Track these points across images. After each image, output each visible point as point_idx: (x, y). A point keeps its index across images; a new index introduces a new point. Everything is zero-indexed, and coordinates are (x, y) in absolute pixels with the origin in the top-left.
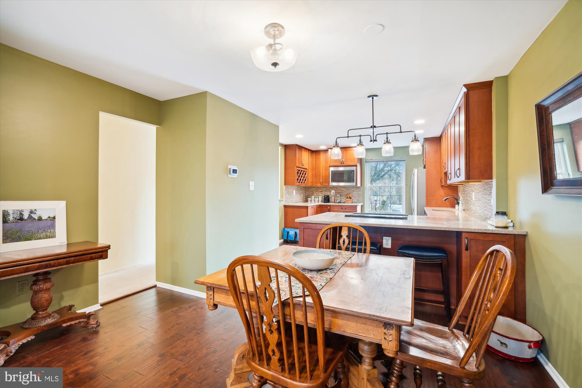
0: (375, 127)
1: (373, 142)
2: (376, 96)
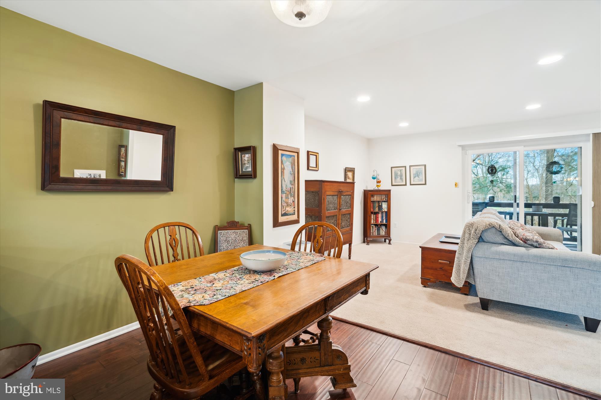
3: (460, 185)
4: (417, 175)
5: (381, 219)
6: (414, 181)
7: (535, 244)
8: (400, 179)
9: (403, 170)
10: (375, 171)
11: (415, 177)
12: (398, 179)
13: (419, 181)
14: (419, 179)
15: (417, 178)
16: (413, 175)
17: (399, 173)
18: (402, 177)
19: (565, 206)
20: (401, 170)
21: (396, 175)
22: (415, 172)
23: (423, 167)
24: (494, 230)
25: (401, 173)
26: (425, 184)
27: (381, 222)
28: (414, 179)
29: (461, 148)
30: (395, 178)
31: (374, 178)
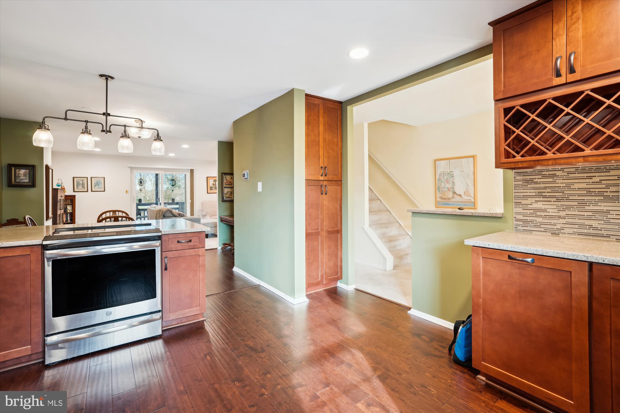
0: (109, 115)
1: (106, 133)
2: (112, 78)
3: (129, 192)
4: (97, 184)
5: (65, 219)
6: (94, 189)
7: (182, 215)
8: (82, 187)
9: (85, 180)
10: (60, 180)
11: (95, 186)
12: (80, 187)
13: (99, 188)
14: (98, 187)
15: (97, 186)
16: (94, 184)
17: (81, 182)
18: (84, 186)
19: (177, 204)
20: (83, 180)
21: (78, 184)
22: (95, 182)
23: (103, 179)
24: (169, 211)
25: (83, 182)
26: (104, 191)
27: (65, 221)
28: (94, 187)
29: (130, 169)
30: (77, 186)
31: (58, 185)
